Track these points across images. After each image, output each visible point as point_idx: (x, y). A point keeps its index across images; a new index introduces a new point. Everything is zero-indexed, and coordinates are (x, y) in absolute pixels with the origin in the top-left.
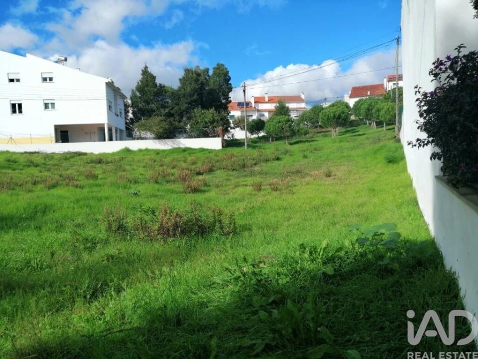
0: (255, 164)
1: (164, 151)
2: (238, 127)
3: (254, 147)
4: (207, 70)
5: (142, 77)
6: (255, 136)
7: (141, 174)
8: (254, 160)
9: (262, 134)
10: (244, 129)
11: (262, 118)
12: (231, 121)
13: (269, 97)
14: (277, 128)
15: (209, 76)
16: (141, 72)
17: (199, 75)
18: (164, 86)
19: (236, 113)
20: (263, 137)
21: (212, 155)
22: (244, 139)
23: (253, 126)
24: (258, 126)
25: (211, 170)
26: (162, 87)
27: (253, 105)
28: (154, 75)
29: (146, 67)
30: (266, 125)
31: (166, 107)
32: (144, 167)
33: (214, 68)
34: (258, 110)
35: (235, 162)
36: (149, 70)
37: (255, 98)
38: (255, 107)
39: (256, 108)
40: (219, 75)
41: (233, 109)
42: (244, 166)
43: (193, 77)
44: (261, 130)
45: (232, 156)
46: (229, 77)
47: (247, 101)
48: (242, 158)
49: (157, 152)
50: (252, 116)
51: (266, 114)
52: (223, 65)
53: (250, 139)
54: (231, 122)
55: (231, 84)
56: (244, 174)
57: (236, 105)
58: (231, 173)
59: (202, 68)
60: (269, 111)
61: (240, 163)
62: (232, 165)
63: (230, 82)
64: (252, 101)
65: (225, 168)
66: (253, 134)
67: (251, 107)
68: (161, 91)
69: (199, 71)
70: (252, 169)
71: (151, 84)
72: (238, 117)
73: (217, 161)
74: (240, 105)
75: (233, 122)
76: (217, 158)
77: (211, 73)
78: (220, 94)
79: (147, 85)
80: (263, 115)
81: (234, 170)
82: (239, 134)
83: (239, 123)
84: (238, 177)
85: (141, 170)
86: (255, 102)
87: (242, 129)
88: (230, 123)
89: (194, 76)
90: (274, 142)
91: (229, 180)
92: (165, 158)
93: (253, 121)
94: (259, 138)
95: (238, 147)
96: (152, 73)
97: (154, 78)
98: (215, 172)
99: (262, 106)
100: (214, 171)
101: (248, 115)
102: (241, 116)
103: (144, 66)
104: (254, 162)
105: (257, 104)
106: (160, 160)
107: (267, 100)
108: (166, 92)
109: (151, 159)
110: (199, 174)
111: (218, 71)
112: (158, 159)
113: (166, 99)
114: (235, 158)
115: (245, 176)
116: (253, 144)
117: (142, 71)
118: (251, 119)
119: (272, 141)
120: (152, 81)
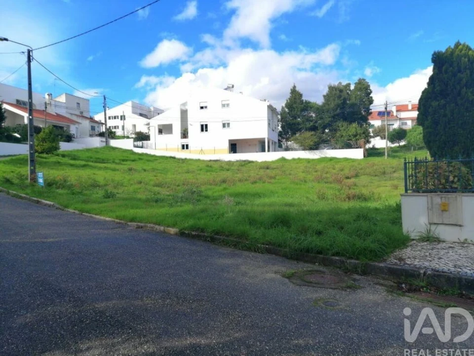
0: (394, 172)
1: (313, 160)
2: (378, 136)
3: (394, 157)
4: (349, 85)
5: (291, 95)
6: (396, 145)
8: (393, 168)
9: (403, 143)
10: (385, 138)
11: (404, 127)
12: (371, 130)
13: (412, 105)
14: (418, 139)
15: (350, 90)
16: (290, 91)
17: (341, 91)
18: (309, 103)
19: (376, 123)
20: (404, 146)
21: (356, 164)
22: (384, 148)
23: (393, 135)
24: (399, 135)
25: (357, 176)
26: (308, 103)
27: (395, 114)
28: (301, 93)
29: (295, 87)
30: (408, 135)
31: (312, 121)
33: (356, 84)
34: (400, 119)
35: (376, 169)
36: (297, 89)
37: (397, 106)
38: (397, 116)
39: (398, 117)
40: (360, 90)
41: (373, 119)
42: (384, 173)
44: (402, 139)
45: (374, 165)
46: (370, 90)
47: (388, 109)
48: (383, 166)
49: (308, 161)
50: (393, 125)
51: (409, 123)
52: (364, 80)
53: (391, 148)
54: (371, 132)
55: (371, 97)
56: (385, 179)
57: (377, 114)
58: (373, 178)
59: (344, 83)
60: (412, 119)
61: (381, 170)
62: (374, 172)
63: (371, 96)
64: (394, 109)
65: (369, 174)
66: (393, 144)
67: (393, 115)
68: (307, 106)
69: (341, 87)
70: (392, 175)
71: (298, 101)
72: (378, 126)
73: (361, 169)
74: (381, 114)
75: (373, 132)
76: (360, 167)
77: (352, 87)
78: (361, 107)
79: (295, 103)
80: (406, 124)
81: (376, 176)
82: (378, 143)
83: (380, 133)
84: (379, 181)
86: (397, 111)
87: (383, 138)
88: (369, 133)
89: (338, 92)
90: (416, 151)
91: (372, 182)
93: (394, 130)
94: (400, 147)
95: (378, 156)
96: (300, 91)
97: (301, 95)
98: (360, 177)
99: (403, 115)
100: (358, 176)
101: (388, 124)
102: (382, 126)
103: (293, 85)
104: (394, 170)
105: (399, 113)
107: (410, 108)
108: (311, 108)
109: (306, 166)
110: (347, 178)
111: (359, 86)
113: (311, 113)
114: (377, 166)
115: (386, 180)
116: (393, 153)
118: (392, 128)
119: (415, 150)
120: (299, 99)
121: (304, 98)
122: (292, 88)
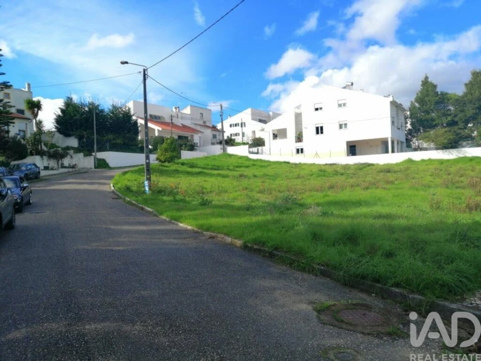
1: (448, 161)
5: (422, 87)
7: (431, 181)
16: (421, 83)
18: (446, 94)
26: (444, 94)
28: (435, 84)
29: (427, 78)
31: (450, 115)
32: (431, 176)
36: (430, 80)
49: (441, 162)
68: (443, 99)
71: (431, 93)
79: (428, 95)
85: (429, 178)
92: (451, 167)
96: (433, 82)
97: (435, 86)
103: (424, 76)
106: (446, 170)
108: (448, 100)
109: (436, 169)
112: (444, 169)
113: (448, 106)
117: (422, 82)
120: (432, 91)
121: (439, 90)
122: (424, 79)
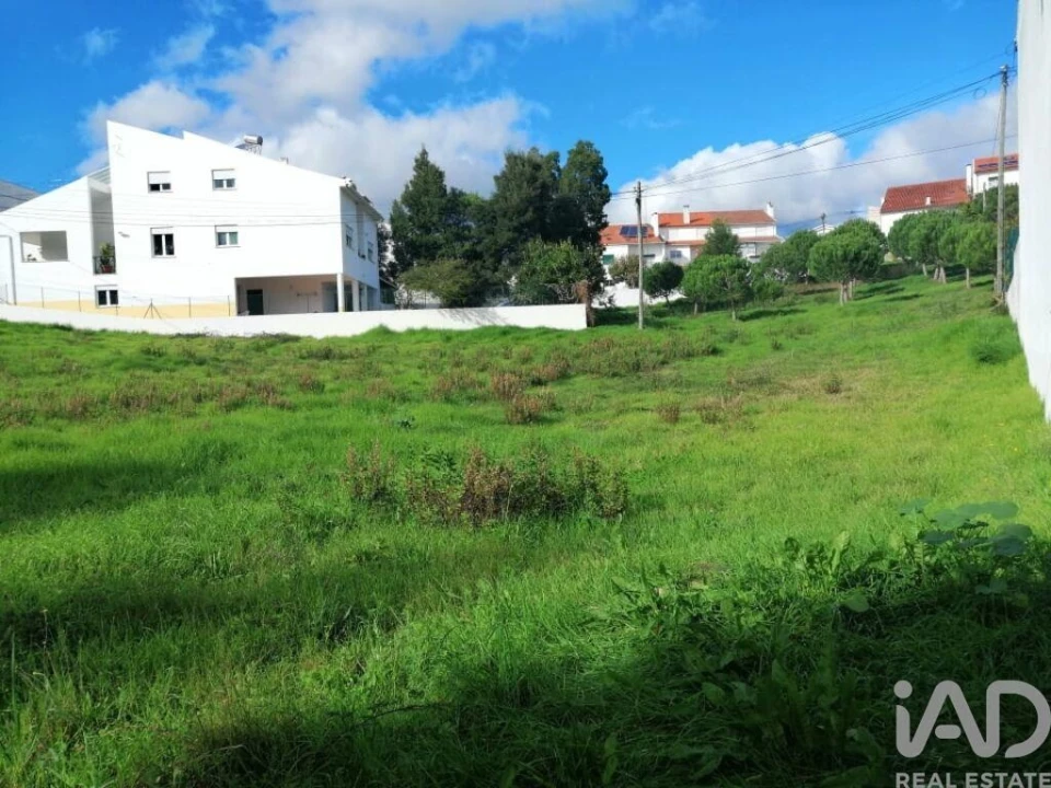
0: (664, 363)
1: (461, 333)
2: (622, 280)
3: (659, 326)
4: (555, 157)
5: (415, 173)
6: (661, 300)
7: (415, 383)
8: (659, 353)
9: (675, 296)
10: (637, 286)
11: (676, 261)
12: (606, 267)
13: (691, 214)
14: (711, 282)
15: (559, 169)
16: (414, 164)
17: (537, 167)
18: (461, 194)
19: (618, 251)
20: (679, 302)
21: (565, 342)
22: (637, 308)
23: (655, 278)
24: (667, 277)
25: (563, 376)
26: (457, 195)
27: (656, 232)
28: (442, 169)
29: (424, 153)
30: (686, 276)
31: (467, 239)
32: (420, 368)
33: (570, 152)
34: (667, 244)
35: (616, 357)
36: (432, 159)
37: (661, 216)
38: (660, 237)
39: (662, 240)
40: (581, 167)
41: (611, 241)
42: (637, 367)
43: (525, 173)
44: (674, 287)
45: (611, 344)
46: (604, 170)
47: (643, 222)
48: (633, 348)
49: (447, 336)
50: (653, 256)
51: (686, 253)
52: (590, 145)
53: (650, 307)
54: (607, 271)
55: (607, 187)
56: (638, 383)
57: (618, 232)
58: (609, 382)
59: (545, 151)
60: (693, 246)
61: (628, 359)
62: (610, 365)
63: (604, 183)
64: (654, 223)
65: (595, 372)
66: (655, 297)
67: (652, 236)
68: (455, 203)
69: (539, 160)
70: (657, 373)
71: (433, 189)
72: (622, 259)
73: (577, 356)
74: (628, 232)
75: (611, 271)
76: (575, 350)
77: (562, 164)
78: (584, 208)
79: (426, 192)
80: (679, 255)
81: (615, 375)
82: (625, 296)
83: (626, 272)
84: (624, 391)
85: (415, 374)
86: (661, 226)
87: (633, 284)
88: (603, 272)
89: (528, 169)
90: (705, 314)
91: (604, 397)
92: (464, 349)
93: (657, 266)
94: (668, 304)
95: (621, 324)
96: (437, 165)
97: (440, 175)
98: (571, 381)
99: (676, 235)
100: (569, 377)
101: (646, 253)
102: (629, 258)
103: (420, 150)
104: (661, 357)
105: (664, 230)
106: (455, 354)
107: (687, 220)
108: (466, 206)
109: (434, 351)
110: (538, 383)
111: (579, 158)
112: (448, 352)
113: (465, 220)
114: (616, 349)
115: (641, 389)
116: (656, 318)
117: (417, 161)
118: (650, 263)
119: (700, 311)
120: (436, 183)
122: (419, 157)
